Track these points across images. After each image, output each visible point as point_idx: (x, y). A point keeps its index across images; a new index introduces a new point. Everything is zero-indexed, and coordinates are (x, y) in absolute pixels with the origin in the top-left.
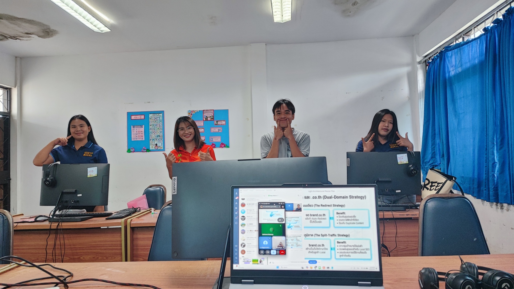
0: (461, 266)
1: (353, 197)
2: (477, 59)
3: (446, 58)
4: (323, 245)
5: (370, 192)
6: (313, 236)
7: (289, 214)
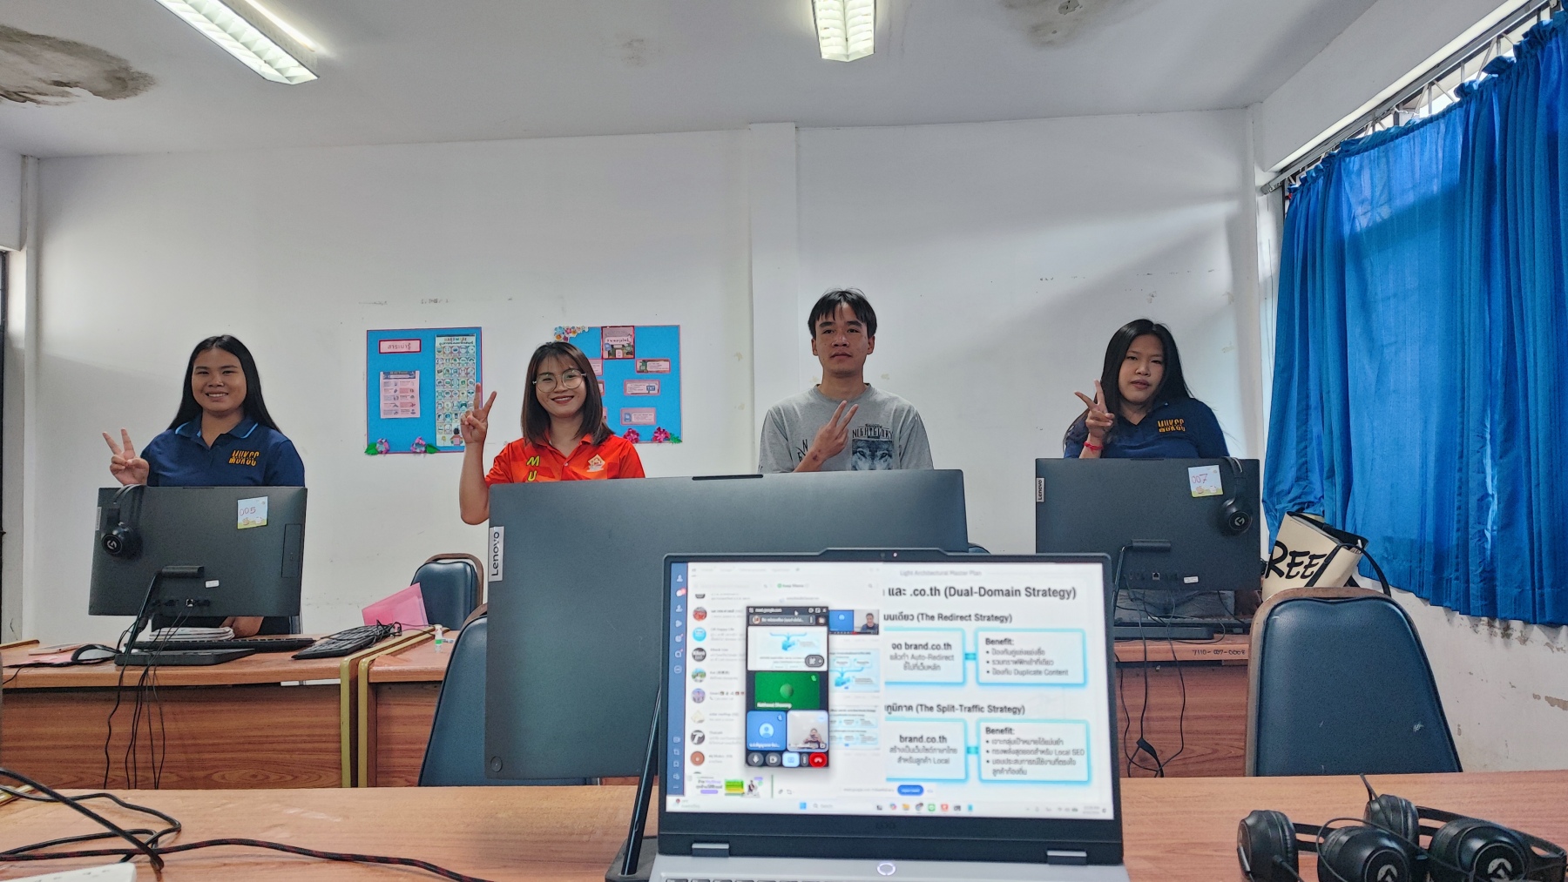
0: (1367, 808)
1: (1036, 593)
2: (1436, 180)
3: (1344, 178)
4: (943, 739)
5: (1087, 579)
6: (912, 709)
7: (838, 640)
